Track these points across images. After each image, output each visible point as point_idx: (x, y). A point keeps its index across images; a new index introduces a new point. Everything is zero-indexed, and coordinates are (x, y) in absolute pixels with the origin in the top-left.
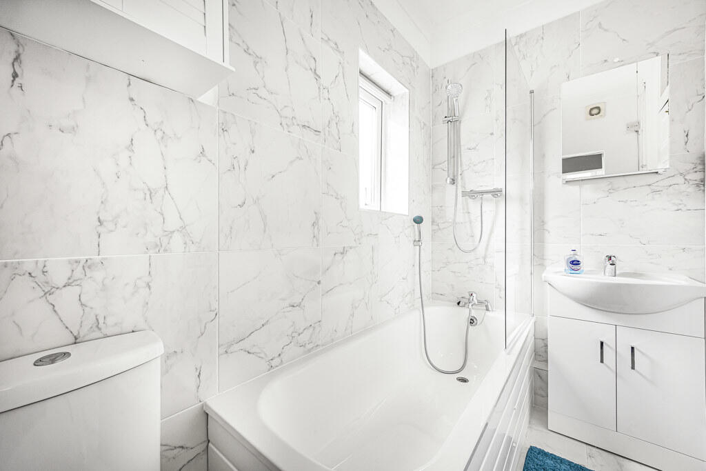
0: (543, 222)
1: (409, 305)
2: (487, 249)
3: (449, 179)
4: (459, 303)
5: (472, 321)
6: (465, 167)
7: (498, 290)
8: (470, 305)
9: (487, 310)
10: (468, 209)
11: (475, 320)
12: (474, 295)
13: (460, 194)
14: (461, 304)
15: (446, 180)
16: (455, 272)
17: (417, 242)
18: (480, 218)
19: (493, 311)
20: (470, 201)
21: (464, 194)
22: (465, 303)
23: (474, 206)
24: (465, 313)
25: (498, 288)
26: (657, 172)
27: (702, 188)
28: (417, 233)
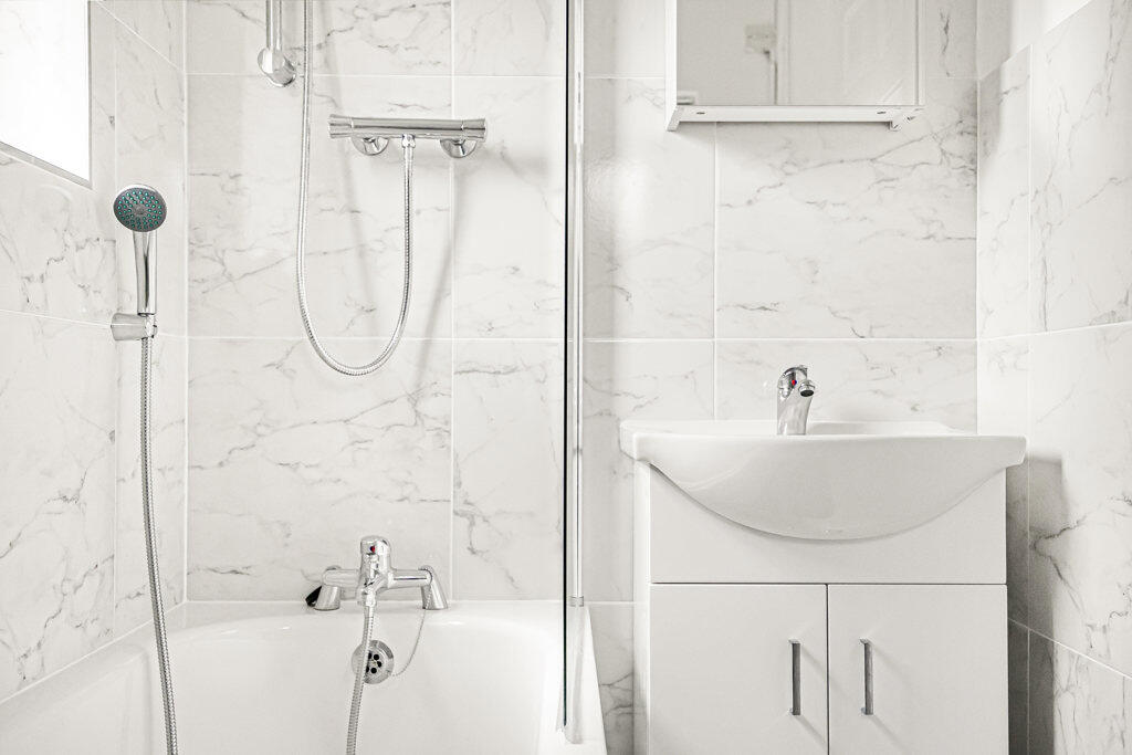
0: (611, 259)
1: (93, 630)
2: (423, 363)
3: (268, 58)
4: (313, 598)
5: (374, 663)
6: (338, 21)
7: (466, 521)
8: (371, 591)
9: (428, 606)
10: (350, 192)
11: (383, 655)
12: (381, 549)
13: (322, 130)
14: (321, 602)
15: (260, 60)
16: (294, 467)
17: (136, 322)
18: (402, 234)
19: (446, 607)
20: (360, 163)
21: (339, 127)
22: (342, 595)
23: (377, 188)
24: (342, 633)
25: (463, 515)
26: (888, 124)
27: (972, 179)
28: (132, 283)
